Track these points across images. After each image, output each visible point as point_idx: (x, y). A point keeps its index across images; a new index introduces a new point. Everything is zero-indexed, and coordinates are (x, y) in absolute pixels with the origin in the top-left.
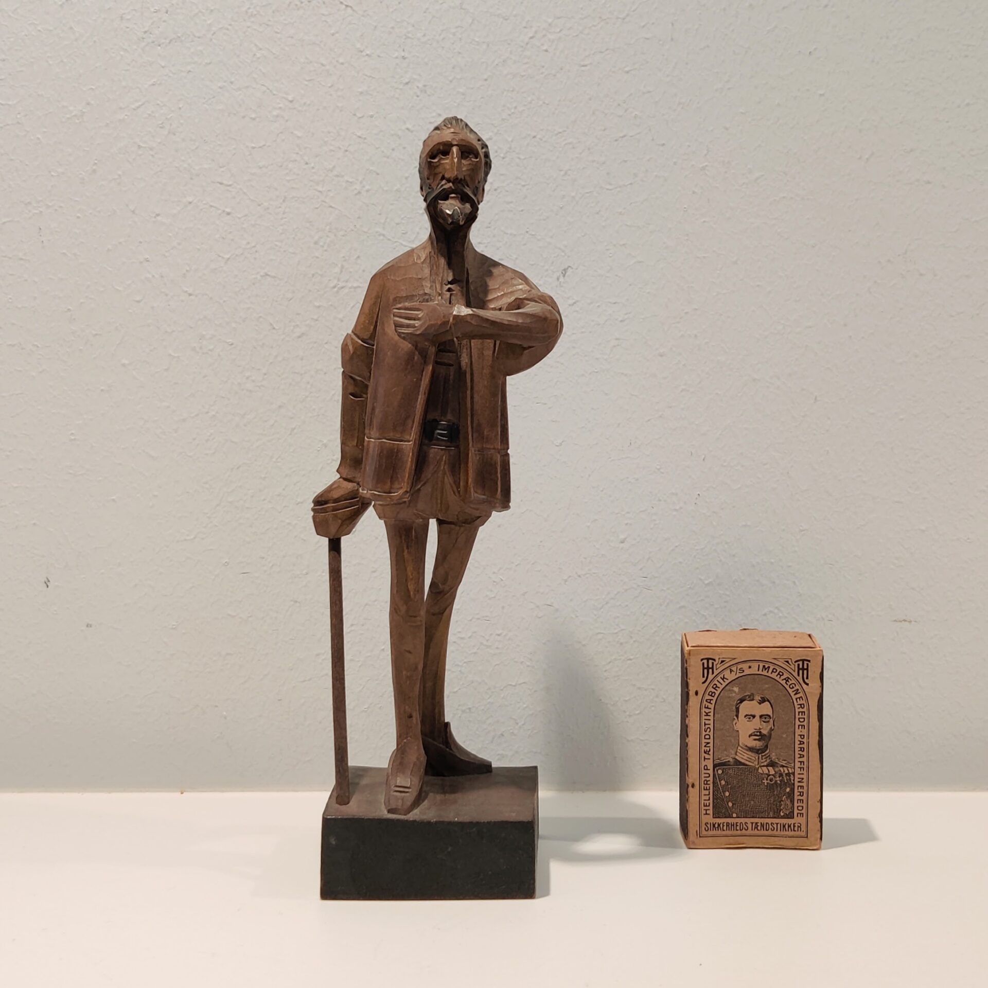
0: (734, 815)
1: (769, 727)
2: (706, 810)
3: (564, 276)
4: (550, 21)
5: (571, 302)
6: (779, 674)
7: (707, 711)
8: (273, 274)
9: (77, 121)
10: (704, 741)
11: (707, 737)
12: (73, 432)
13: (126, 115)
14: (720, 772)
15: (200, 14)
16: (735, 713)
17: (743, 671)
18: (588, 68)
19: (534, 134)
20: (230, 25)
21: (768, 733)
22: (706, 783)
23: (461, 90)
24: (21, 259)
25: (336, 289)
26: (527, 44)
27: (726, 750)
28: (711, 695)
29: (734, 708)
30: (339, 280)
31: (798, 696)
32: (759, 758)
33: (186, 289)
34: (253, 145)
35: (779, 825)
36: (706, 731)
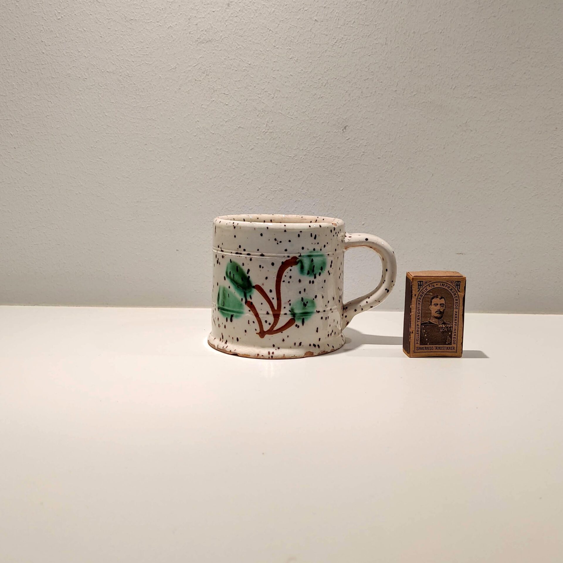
0: (428, 344)
1: (443, 309)
2: (417, 342)
3: (345, 129)
4: (342, 36)
5: (347, 138)
6: (448, 287)
7: (419, 302)
8: (242, 127)
9: (174, 70)
10: (417, 314)
11: (419, 313)
12: (172, 182)
13: (191, 68)
14: (423, 327)
15: (218, 32)
16: (430, 303)
17: (434, 286)
18: (355, 54)
19: (335, 77)
20: (228, 36)
21: (443, 311)
22: (418, 331)
23: (310, 61)
24: (154, 120)
25: (264, 133)
26: (334, 45)
27: (426, 318)
28: (421, 296)
29: (430, 301)
30: (265, 130)
31: (455, 296)
32: (439, 321)
33: (212, 132)
34: (236, 80)
35: (446, 348)
36: (418, 311)
